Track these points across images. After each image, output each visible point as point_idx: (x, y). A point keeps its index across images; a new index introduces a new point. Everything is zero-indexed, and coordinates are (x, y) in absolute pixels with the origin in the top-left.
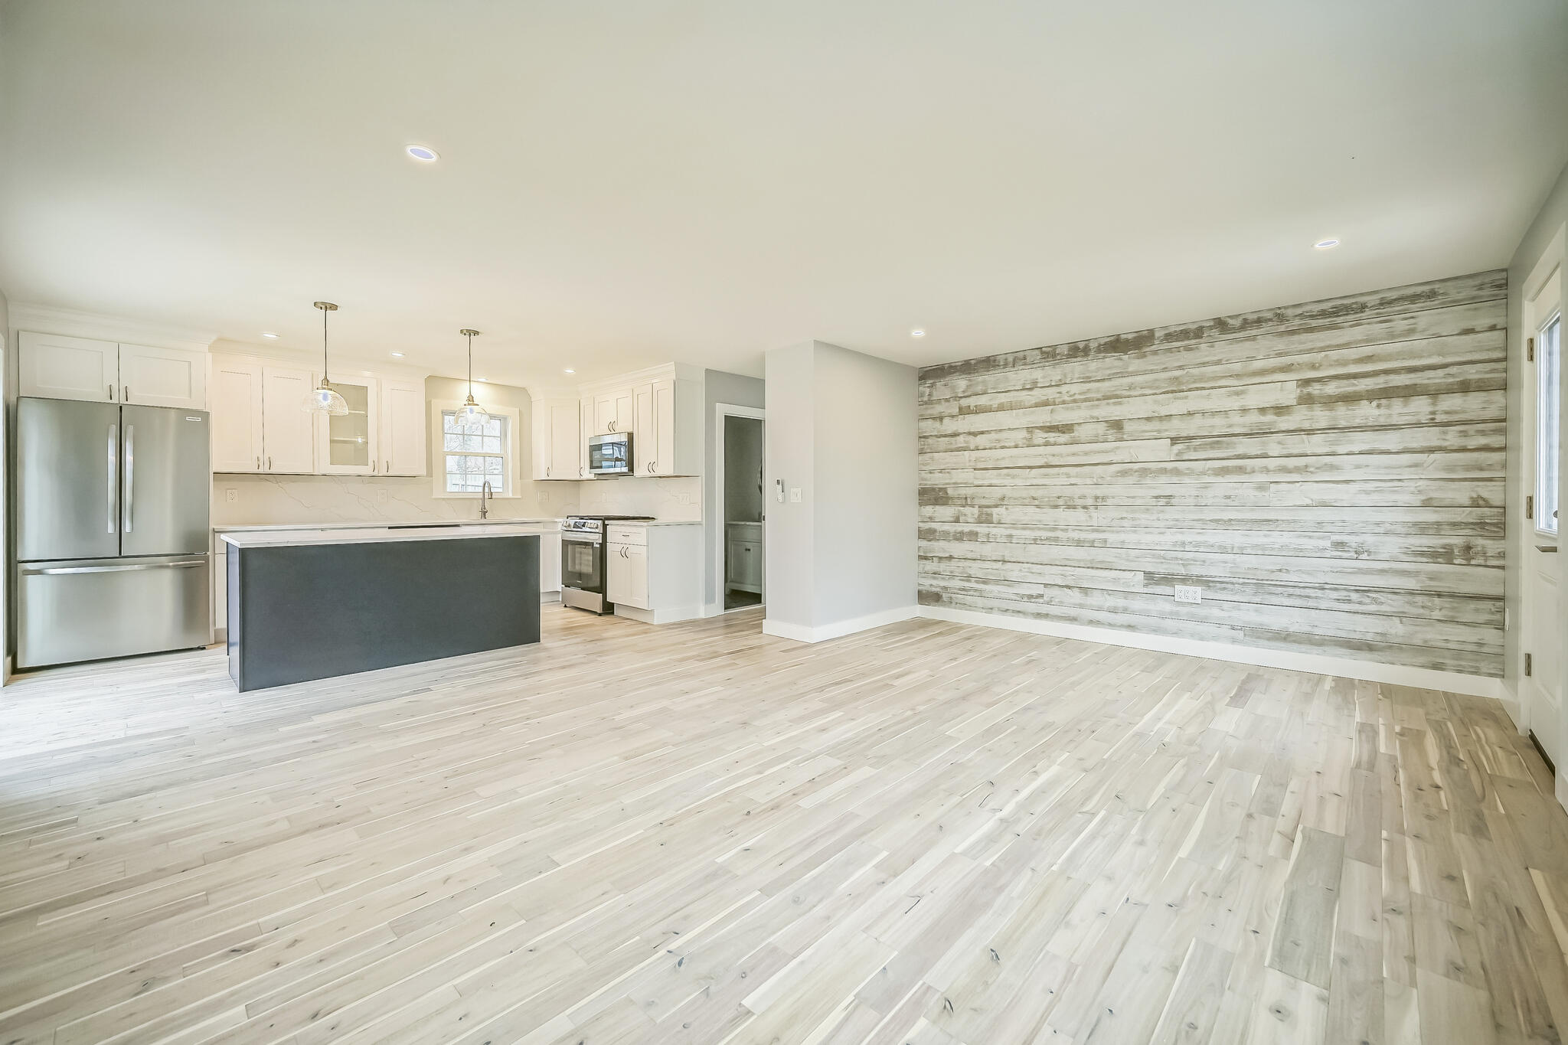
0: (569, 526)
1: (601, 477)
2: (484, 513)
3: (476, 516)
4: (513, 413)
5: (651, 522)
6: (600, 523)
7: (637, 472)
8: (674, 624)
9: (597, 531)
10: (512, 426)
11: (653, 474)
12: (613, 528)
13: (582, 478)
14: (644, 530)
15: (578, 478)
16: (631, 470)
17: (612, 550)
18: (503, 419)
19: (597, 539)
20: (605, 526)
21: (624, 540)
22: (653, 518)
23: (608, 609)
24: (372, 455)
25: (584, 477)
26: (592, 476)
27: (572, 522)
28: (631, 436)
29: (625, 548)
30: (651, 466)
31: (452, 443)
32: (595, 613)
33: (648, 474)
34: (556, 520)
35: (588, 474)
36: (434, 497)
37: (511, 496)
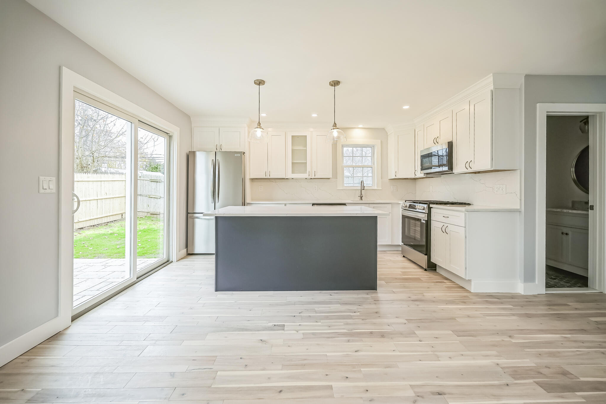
0: (406, 206)
1: (429, 176)
2: (361, 198)
3: (358, 200)
4: (377, 142)
5: (467, 207)
6: (426, 206)
7: (456, 170)
8: (490, 296)
9: (424, 211)
10: (377, 150)
11: (470, 170)
12: (436, 210)
13: (416, 177)
14: (463, 215)
15: (413, 177)
16: (451, 168)
17: (435, 226)
18: (372, 147)
19: (423, 217)
20: (430, 209)
21: (444, 220)
22: (469, 204)
23: (432, 267)
24: (309, 169)
25: (417, 176)
26: (422, 175)
27: (408, 204)
28: (450, 145)
29: (445, 226)
30: (468, 164)
31: (347, 162)
32: (421, 267)
33: (466, 171)
34: (399, 202)
35: (420, 174)
36: (337, 189)
37: (376, 188)
